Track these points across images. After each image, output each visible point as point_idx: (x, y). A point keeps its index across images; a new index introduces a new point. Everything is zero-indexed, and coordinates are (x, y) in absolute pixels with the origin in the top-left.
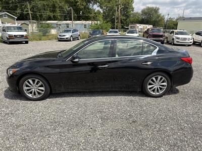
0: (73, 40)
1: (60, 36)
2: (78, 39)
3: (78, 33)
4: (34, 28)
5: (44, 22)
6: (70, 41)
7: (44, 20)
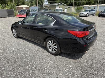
0: (88, 16)
1: (81, 13)
2: (93, 16)
3: (94, 12)
4: (74, 9)
5: (81, 6)
6: (86, 16)
7: (82, 5)
